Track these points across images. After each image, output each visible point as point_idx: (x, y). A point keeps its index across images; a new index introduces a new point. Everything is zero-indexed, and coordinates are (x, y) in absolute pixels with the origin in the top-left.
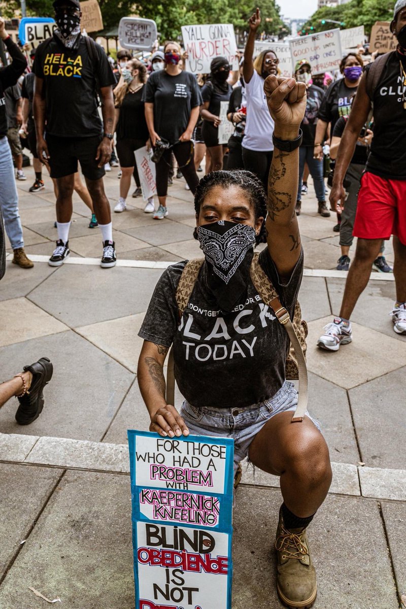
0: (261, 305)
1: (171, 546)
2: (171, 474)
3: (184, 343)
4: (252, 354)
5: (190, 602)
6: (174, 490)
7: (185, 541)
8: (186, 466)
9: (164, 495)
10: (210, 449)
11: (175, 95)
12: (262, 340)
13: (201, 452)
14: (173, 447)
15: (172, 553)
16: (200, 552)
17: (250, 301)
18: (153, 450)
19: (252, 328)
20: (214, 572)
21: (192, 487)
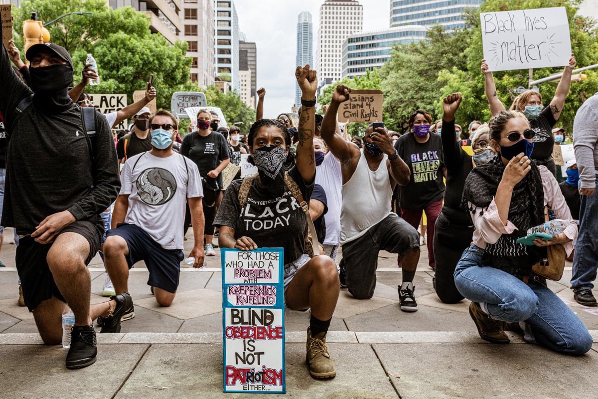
0: (292, 198)
1: (246, 323)
2: (247, 274)
3: (245, 220)
4: (288, 224)
5: (259, 364)
6: (248, 284)
7: (255, 318)
8: (256, 267)
9: (242, 288)
10: (270, 255)
11: (205, 152)
12: (293, 217)
13: (264, 258)
14: (248, 256)
15: (248, 328)
16: (265, 325)
17: (286, 194)
18: (236, 259)
19: (287, 209)
20: (274, 338)
21: (259, 281)
